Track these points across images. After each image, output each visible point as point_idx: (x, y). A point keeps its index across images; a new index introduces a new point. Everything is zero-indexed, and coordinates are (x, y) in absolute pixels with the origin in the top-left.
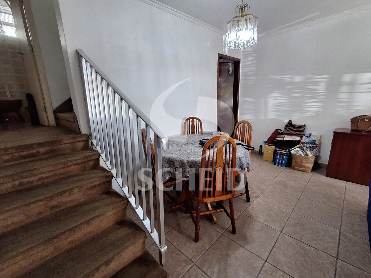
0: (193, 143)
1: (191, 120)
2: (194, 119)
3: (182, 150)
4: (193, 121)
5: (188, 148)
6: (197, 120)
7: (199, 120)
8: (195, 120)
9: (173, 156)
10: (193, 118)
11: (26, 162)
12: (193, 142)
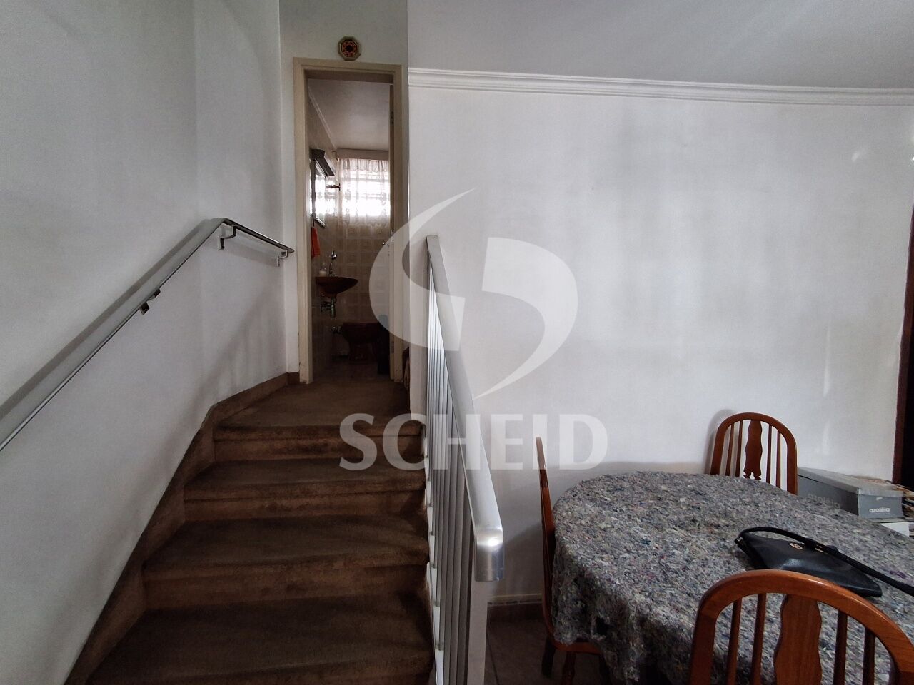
0: (718, 526)
1: (747, 423)
2: (762, 423)
3: (653, 545)
4: (756, 432)
5: (681, 547)
6: (775, 430)
7: (783, 430)
8: (765, 426)
9: (601, 566)
10: (756, 419)
11: (303, 460)
12: (722, 522)
